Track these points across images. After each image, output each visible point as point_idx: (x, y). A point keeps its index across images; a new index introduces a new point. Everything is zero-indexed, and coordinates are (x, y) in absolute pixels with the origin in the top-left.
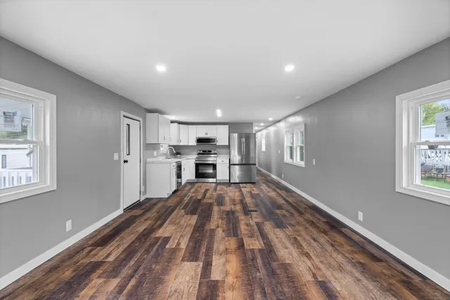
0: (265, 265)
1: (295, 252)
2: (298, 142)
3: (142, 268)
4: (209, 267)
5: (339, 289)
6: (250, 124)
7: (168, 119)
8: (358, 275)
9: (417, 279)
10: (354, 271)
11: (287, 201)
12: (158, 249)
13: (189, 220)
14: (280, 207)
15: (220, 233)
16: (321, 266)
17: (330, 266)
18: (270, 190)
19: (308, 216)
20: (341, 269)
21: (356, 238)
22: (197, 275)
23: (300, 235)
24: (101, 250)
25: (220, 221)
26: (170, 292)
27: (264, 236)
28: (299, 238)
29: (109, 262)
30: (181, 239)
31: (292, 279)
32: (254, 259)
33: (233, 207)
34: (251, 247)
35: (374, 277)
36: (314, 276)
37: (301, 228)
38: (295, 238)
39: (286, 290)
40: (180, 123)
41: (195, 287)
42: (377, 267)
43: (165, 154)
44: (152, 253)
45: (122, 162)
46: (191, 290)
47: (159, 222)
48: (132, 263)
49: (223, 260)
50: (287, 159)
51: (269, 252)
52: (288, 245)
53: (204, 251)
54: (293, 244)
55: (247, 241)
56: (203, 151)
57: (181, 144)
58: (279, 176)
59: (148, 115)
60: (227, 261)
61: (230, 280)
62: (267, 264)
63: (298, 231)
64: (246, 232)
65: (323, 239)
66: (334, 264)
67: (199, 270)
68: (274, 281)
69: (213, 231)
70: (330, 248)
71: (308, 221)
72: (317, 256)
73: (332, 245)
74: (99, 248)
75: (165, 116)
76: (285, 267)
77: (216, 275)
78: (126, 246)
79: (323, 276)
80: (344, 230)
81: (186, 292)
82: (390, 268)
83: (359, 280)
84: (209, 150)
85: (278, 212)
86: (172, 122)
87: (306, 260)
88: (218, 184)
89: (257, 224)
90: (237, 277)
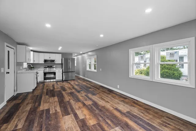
0: (97, 109)
1: (104, 102)
2: (93, 63)
3: (43, 125)
4: (77, 115)
5: (121, 109)
6: (71, 54)
7: (29, 49)
8: (123, 104)
9: (136, 101)
10: (122, 103)
11: (91, 85)
12: (46, 116)
13: (54, 100)
14: (90, 88)
15: (72, 102)
16: (113, 104)
17: (115, 104)
18: (82, 82)
19: (101, 89)
20: (119, 103)
21: (118, 94)
22: (74, 119)
23: (103, 96)
24: (8, 125)
25: (69, 97)
26: (66, 129)
27: (91, 99)
28: (103, 97)
29: (20, 129)
30: (56, 108)
31: (107, 110)
32: (92, 108)
33: (71, 91)
34: (88, 104)
35: (127, 103)
36: (113, 107)
37: (101, 94)
38: (101, 98)
39: (107, 114)
40: (34, 51)
41: (76, 124)
42: (127, 100)
43: (26, 68)
44: (44, 118)
45: (6, 73)
46: (75, 125)
47: (37, 104)
48: (36, 125)
49: (80, 111)
50: (88, 69)
51: (95, 104)
52: (101, 100)
53: (70, 110)
54: (102, 100)
55: (86, 102)
56: (48, 66)
57: (35, 63)
58: (84, 76)
59: (18, 46)
60: (82, 111)
61: (88, 117)
62: (97, 108)
63: (101, 95)
64: (83, 99)
65: (110, 96)
66: (116, 102)
67: (73, 117)
68: (103, 113)
69: (68, 102)
70: (113, 98)
71: (102, 91)
72: (111, 102)
73: (113, 97)
74: (5, 125)
75: (29, 47)
76: (104, 107)
77: (81, 117)
78: (25, 119)
79: (115, 107)
80: (114, 92)
81: (73, 127)
82: (129, 100)
83: (124, 105)
84: (51, 65)
85: (90, 90)
86: (32, 51)
87: (108, 103)
88: (57, 82)
89: (85, 95)
90: (90, 115)
